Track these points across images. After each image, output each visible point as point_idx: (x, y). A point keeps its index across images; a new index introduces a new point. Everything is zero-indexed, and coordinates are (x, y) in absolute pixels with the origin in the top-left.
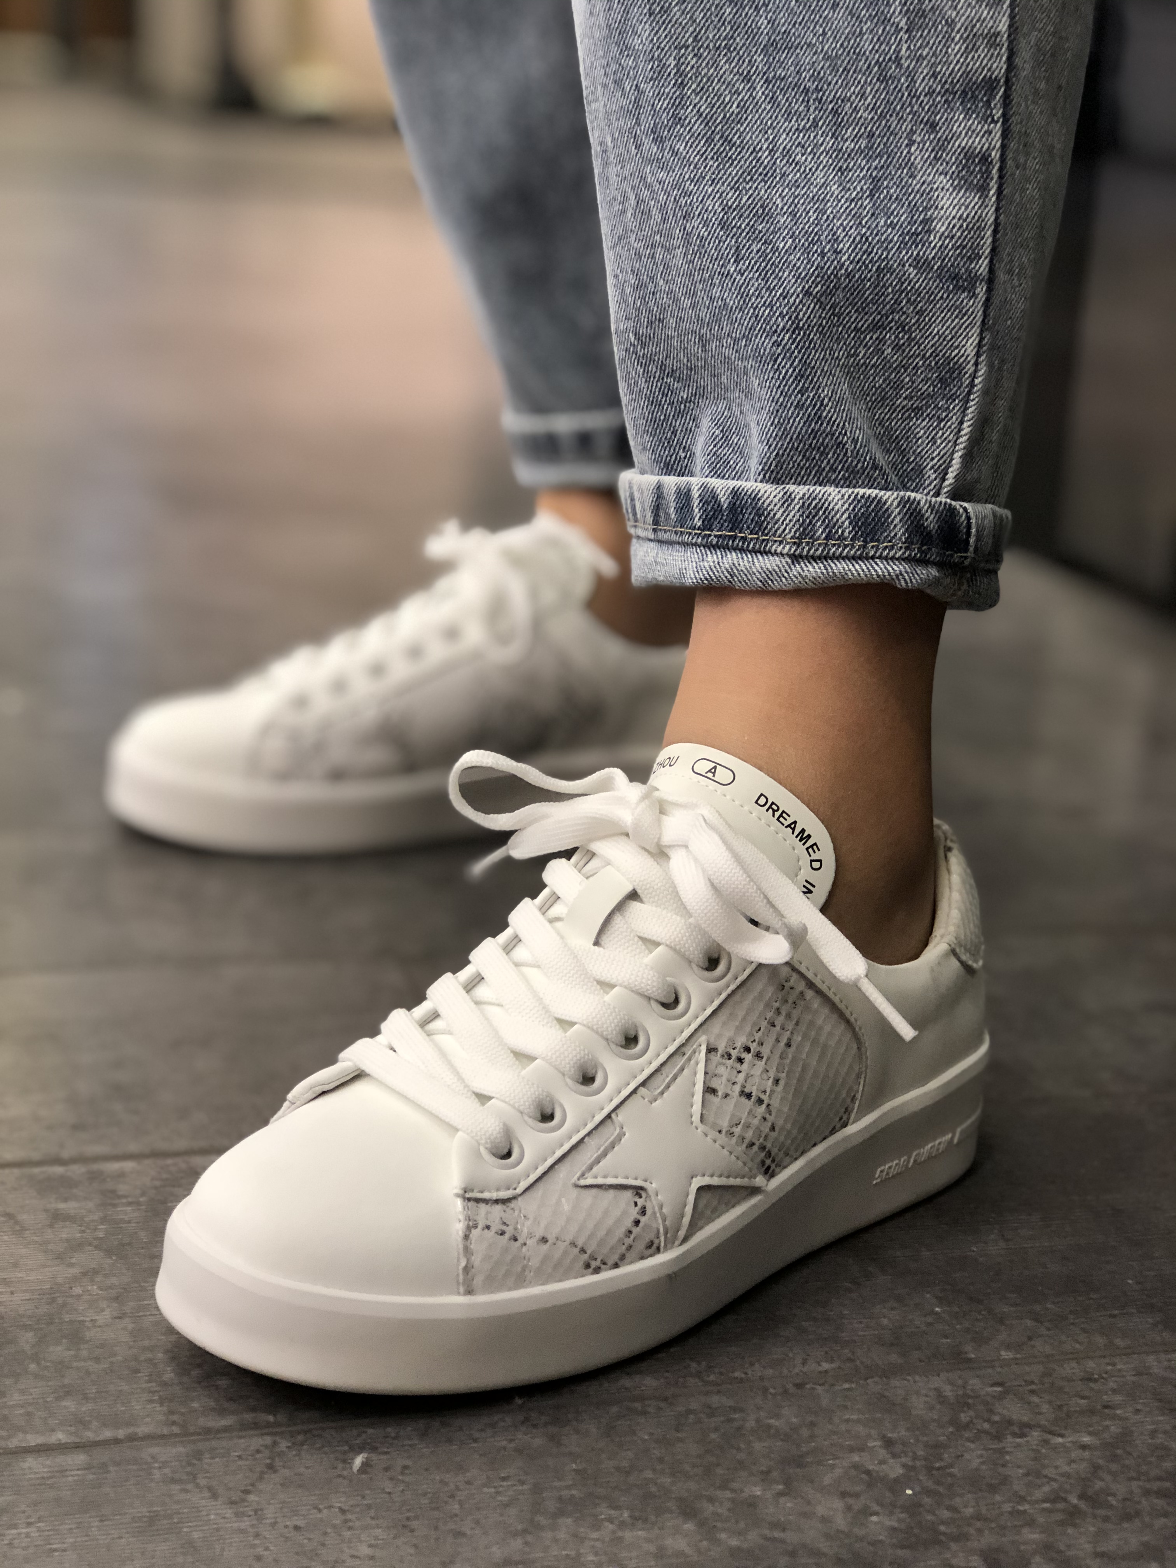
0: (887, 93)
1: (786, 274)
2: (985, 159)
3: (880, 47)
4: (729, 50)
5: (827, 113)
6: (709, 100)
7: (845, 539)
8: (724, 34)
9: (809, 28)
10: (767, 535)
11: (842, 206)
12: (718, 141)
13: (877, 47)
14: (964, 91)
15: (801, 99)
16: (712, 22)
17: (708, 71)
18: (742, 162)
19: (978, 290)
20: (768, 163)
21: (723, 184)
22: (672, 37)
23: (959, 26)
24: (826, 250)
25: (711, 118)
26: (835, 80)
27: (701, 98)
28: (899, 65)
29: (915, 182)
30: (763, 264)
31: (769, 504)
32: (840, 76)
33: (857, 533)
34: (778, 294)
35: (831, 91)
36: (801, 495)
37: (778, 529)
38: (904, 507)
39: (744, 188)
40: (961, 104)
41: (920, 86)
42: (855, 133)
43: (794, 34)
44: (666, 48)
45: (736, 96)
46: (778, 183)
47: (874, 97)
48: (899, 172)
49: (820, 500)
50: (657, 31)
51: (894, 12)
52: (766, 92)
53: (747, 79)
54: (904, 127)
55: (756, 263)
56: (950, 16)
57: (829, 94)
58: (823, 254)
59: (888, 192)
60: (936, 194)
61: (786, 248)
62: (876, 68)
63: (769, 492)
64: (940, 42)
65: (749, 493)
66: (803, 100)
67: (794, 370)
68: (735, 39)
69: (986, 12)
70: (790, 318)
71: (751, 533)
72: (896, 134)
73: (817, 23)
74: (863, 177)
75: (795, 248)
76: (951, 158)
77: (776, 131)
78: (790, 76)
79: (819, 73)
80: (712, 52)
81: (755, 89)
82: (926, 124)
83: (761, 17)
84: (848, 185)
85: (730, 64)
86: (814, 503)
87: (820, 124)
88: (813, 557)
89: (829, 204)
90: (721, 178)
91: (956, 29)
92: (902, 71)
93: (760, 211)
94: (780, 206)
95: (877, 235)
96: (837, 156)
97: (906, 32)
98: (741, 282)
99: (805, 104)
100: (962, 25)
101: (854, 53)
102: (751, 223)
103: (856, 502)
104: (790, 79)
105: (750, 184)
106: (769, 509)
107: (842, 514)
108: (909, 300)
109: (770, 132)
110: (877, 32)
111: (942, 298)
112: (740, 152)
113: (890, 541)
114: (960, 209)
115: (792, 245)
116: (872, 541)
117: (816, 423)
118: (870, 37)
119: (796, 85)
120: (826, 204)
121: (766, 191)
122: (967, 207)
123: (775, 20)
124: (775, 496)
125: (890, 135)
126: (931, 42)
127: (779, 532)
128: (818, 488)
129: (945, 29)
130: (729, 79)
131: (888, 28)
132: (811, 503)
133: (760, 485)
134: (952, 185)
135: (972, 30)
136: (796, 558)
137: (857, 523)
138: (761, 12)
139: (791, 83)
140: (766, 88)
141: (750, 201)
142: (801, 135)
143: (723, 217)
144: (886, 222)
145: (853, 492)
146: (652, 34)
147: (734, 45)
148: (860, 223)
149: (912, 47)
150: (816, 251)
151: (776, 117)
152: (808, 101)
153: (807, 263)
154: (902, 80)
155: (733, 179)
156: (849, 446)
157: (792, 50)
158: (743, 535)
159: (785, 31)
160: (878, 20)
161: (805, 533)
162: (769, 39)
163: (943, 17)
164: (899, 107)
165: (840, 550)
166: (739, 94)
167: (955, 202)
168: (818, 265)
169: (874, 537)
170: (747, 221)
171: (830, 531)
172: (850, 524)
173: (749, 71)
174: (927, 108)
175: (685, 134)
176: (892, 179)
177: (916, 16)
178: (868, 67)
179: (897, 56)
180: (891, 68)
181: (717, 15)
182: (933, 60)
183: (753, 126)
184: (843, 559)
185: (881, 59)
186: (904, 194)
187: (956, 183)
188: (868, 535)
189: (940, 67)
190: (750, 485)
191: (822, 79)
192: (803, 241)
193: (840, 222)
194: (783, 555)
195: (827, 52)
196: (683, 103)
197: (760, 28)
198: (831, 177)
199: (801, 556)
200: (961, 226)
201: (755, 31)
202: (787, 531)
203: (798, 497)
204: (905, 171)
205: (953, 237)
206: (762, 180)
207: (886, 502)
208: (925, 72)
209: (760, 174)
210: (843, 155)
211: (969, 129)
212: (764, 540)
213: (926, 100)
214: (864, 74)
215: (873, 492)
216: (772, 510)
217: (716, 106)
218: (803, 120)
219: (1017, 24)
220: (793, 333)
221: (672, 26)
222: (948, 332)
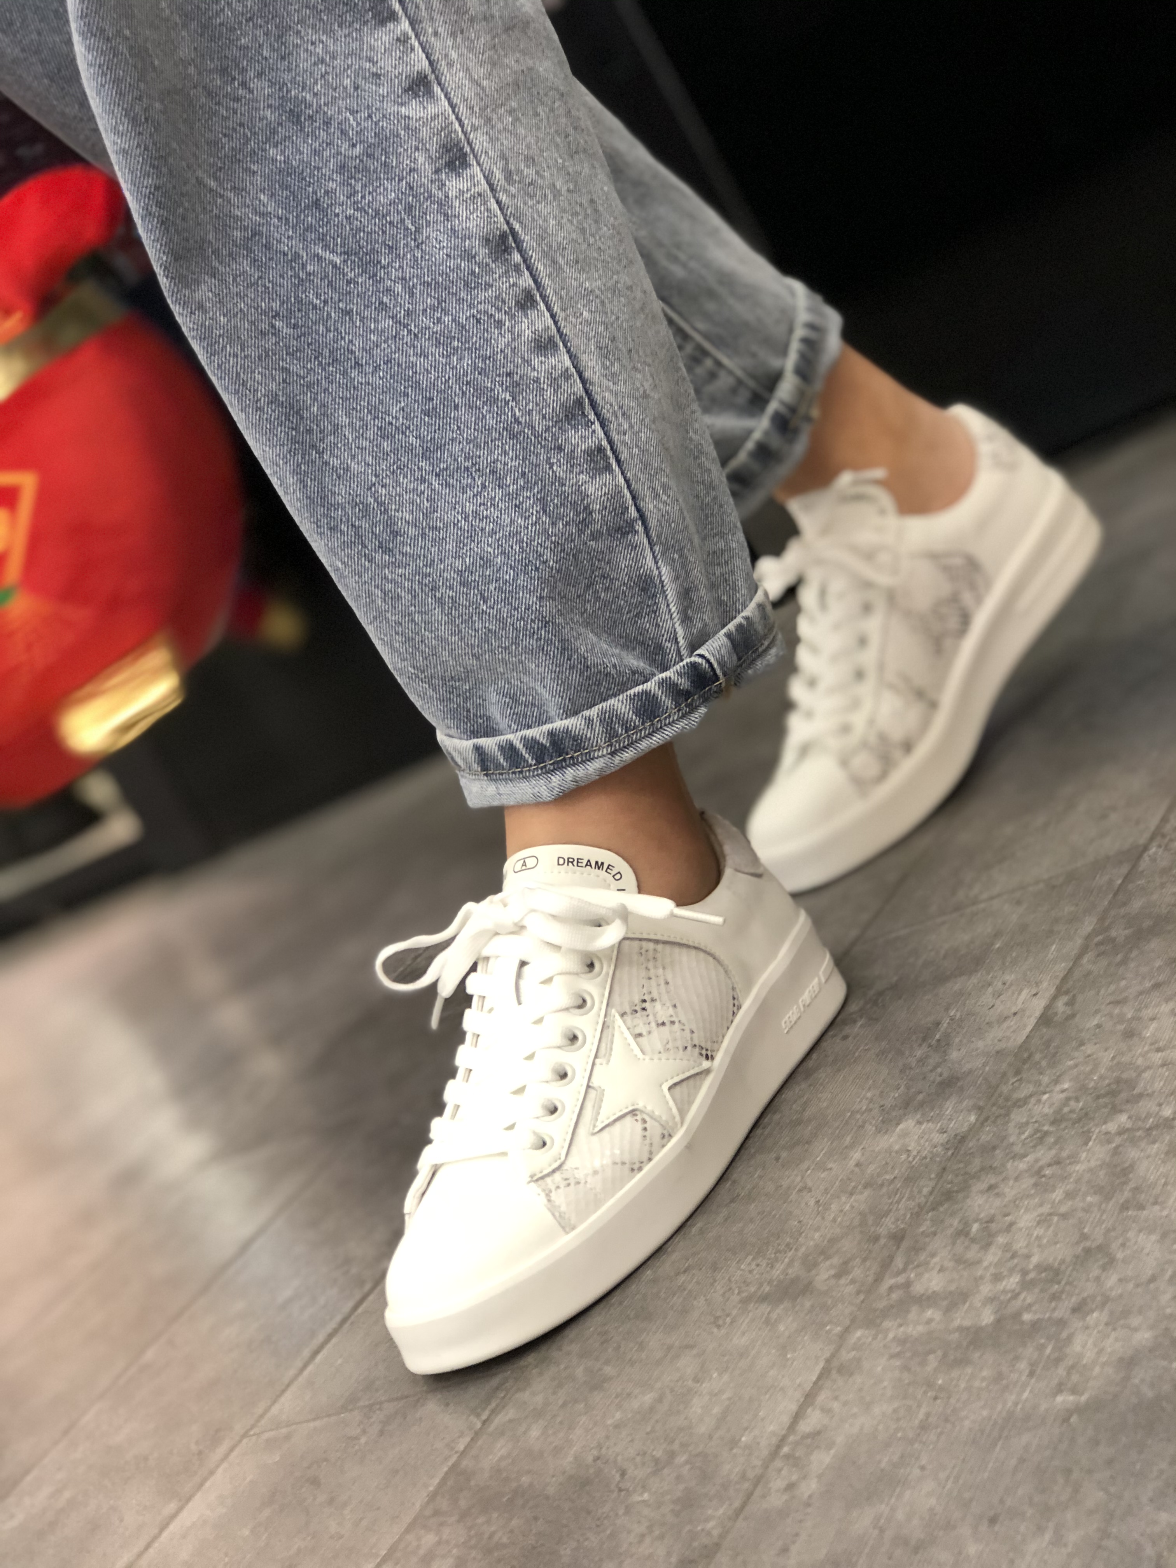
0: (520, 443)
1: (521, 594)
2: (600, 450)
3: (501, 418)
4: (401, 469)
5: (488, 475)
6: (408, 509)
7: (638, 726)
8: (392, 461)
9: (446, 429)
10: (587, 749)
11: (531, 531)
12: (429, 532)
13: (499, 419)
14: (566, 416)
15: (466, 475)
16: (380, 458)
17: (396, 491)
18: (452, 537)
19: (637, 528)
20: (468, 527)
21: (448, 558)
22: (361, 485)
23: (542, 379)
24: (538, 565)
25: (416, 520)
26: (482, 452)
27: (402, 512)
28: (519, 423)
29: (567, 488)
30: (503, 595)
31: (579, 732)
32: (484, 449)
33: (643, 719)
34: (523, 609)
35: (483, 461)
36: (596, 716)
37: (593, 742)
38: (663, 687)
39: (463, 553)
40: (568, 424)
41: (539, 428)
42: (512, 478)
43: (438, 437)
44: (362, 493)
45: (422, 496)
46: (481, 537)
47: (513, 450)
48: (554, 487)
49: (610, 712)
50: (350, 486)
51: (498, 393)
52: (441, 482)
53: (423, 480)
54: (542, 458)
55: (498, 597)
56: (534, 377)
57: (483, 463)
58: (537, 569)
59: (553, 503)
60: (583, 488)
61: (512, 577)
62: (505, 433)
63: (574, 723)
64: (536, 395)
65: (561, 730)
66: (468, 475)
67: (558, 649)
68: (401, 460)
69: (553, 360)
70: (539, 620)
71: (575, 752)
72: (539, 465)
73: (450, 423)
74: (533, 503)
75: (518, 575)
76: (580, 461)
77: (461, 504)
78: (450, 464)
79: (469, 454)
80: (391, 477)
81: (432, 484)
82: (554, 449)
83: (409, 437)
84: (527, 513)
85: (407, 477)
86: (607, 715)
87: (487, 484)
88: (625, 747)
89: (522, 534)
90: (445, 556)
91: (542, 382)
92: (523, 425)
93: (482, 562)
94: (492, 552)
95: (562, 536)
96: (509, 499)
97: (512, 401)
98: (495, 613)
99: (470, 477)
100: (544, 378)
101: (485, 430)
102: (481, 574)
103: (632, 701)
104: (452, 467)
105: (465, 548)
106: (581, 734)
107: (628, 713)
108: (599, 560)
109: (457, 507)
110: (494, 410)
111: (617, 545)
112: (447, 530)
113: (666, 713)
114: (602, 488)
115: (514, 574)
116: (655, 718)
117: (587, 671)
118: (491, 415)
119: (457, 469)
120: (520, 535)
121: (477, 547)
122: (605, 485)
123: (420, 435)
124: (580, 725)
125: (536, 467)
126: (531, 398)
127: (595, 744)
128: (604, 704)
129: (535, 385)
130: (412, 487)
131: (499, 404)
132: (605, 716)
133: (564, 721)
134: (589, 477)
135: (552, 377)
136: (613, 754)
137: (640, 714)
138: (407, 434)
139: (454, 469)
140: (439, 480)
141: (472, 560)
142: (479, 497)
143: (461, 579)
144: (563, 524)
145: (627, 696)
146: (348, 489)
147: (402, 463)
148: (549, 535)
149: (521, 407)
150: (532, 569)
151: (456, 494)
152: (471, 474)
153: (531, 580)
154: (526, 431)
155: (452, 552)
156: (613, 672)
157: (443, 448)
158: (570, 756)
159: (431, 438)
160: (491, 402)
161: (611, 735)
162: (423, 449)
163: (530, 379)
164: (532, 448)
165: (639, 734)
166: (424, 494)
167: (597, 486)
168: (538, 577)
169: (654, 715)
170: (477, 574)
171: (626, 727)
172: (636, 716)
173: (422, 475)
174: (550, 439)
175: (405, 540)
176: (552, 494)
177: (513, 387)
178: (500, 434)
179: (515, 419)
180: (514, 427)
181: (380, 452)
182: (538, 408)
183: (444, 509)
184: (643, 738)
185: (505, 426)
186: (564, 499)
187: (591, 474)
188: (651, 715)
189: (544, 410)
190: (559, 724)
191: (473, 456)
192: (520, 567)
193: (536, 542)
194: (604, 756)
195: (467, 439)
196: (393, 521)
197: (412, 445)
198: (513, 515)
199: (616, 750)
200: (608, 498)
201: (410, 448)
202: (599, 741)
203: (595, 717)
204: (557, 484)
205: (606, 508)
206: (471, 540)
207: (650, 691)
208: (537, 418)
209: (467, 538)
210: (513, 495)
211: (582, 437)
212: (587, 753)
213: (547, 435)
214: (499, 439)
215: (639, 689)
216: (583, 734)
217: (414, 510)
218: (474, 487)
219: (574, 353)
220: (545, 627)
221: (357, 477)
222: (631, 562)
